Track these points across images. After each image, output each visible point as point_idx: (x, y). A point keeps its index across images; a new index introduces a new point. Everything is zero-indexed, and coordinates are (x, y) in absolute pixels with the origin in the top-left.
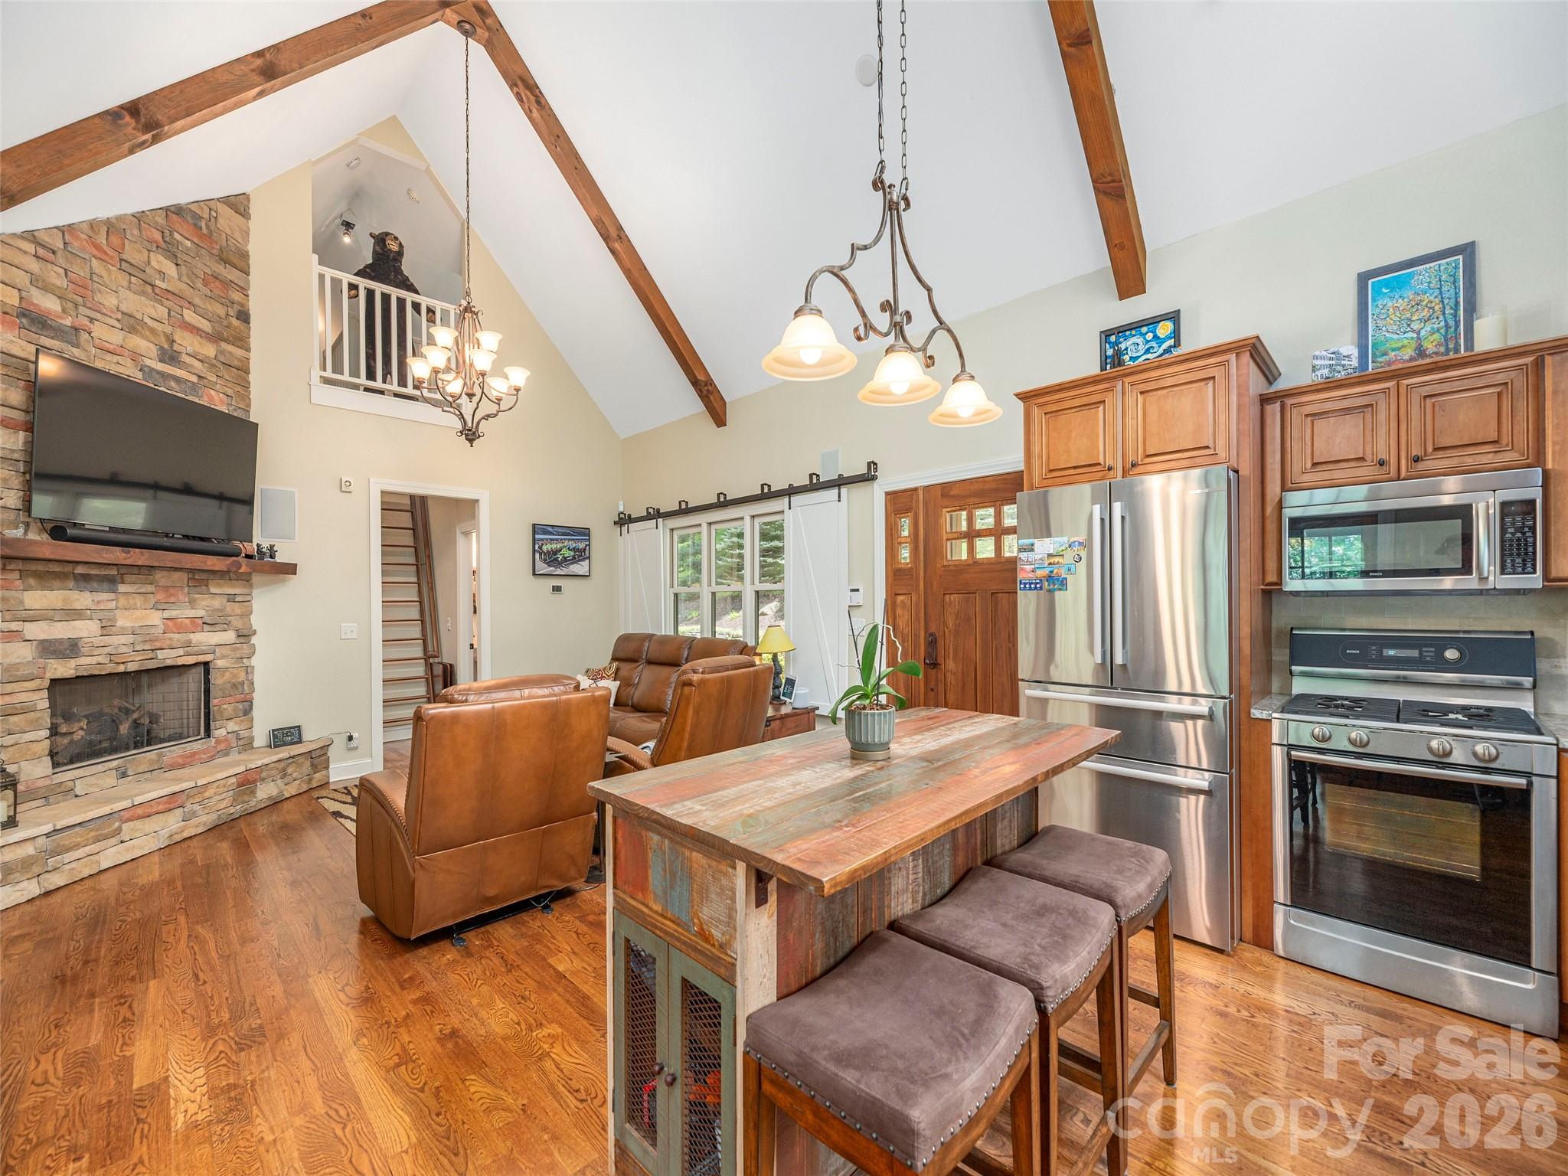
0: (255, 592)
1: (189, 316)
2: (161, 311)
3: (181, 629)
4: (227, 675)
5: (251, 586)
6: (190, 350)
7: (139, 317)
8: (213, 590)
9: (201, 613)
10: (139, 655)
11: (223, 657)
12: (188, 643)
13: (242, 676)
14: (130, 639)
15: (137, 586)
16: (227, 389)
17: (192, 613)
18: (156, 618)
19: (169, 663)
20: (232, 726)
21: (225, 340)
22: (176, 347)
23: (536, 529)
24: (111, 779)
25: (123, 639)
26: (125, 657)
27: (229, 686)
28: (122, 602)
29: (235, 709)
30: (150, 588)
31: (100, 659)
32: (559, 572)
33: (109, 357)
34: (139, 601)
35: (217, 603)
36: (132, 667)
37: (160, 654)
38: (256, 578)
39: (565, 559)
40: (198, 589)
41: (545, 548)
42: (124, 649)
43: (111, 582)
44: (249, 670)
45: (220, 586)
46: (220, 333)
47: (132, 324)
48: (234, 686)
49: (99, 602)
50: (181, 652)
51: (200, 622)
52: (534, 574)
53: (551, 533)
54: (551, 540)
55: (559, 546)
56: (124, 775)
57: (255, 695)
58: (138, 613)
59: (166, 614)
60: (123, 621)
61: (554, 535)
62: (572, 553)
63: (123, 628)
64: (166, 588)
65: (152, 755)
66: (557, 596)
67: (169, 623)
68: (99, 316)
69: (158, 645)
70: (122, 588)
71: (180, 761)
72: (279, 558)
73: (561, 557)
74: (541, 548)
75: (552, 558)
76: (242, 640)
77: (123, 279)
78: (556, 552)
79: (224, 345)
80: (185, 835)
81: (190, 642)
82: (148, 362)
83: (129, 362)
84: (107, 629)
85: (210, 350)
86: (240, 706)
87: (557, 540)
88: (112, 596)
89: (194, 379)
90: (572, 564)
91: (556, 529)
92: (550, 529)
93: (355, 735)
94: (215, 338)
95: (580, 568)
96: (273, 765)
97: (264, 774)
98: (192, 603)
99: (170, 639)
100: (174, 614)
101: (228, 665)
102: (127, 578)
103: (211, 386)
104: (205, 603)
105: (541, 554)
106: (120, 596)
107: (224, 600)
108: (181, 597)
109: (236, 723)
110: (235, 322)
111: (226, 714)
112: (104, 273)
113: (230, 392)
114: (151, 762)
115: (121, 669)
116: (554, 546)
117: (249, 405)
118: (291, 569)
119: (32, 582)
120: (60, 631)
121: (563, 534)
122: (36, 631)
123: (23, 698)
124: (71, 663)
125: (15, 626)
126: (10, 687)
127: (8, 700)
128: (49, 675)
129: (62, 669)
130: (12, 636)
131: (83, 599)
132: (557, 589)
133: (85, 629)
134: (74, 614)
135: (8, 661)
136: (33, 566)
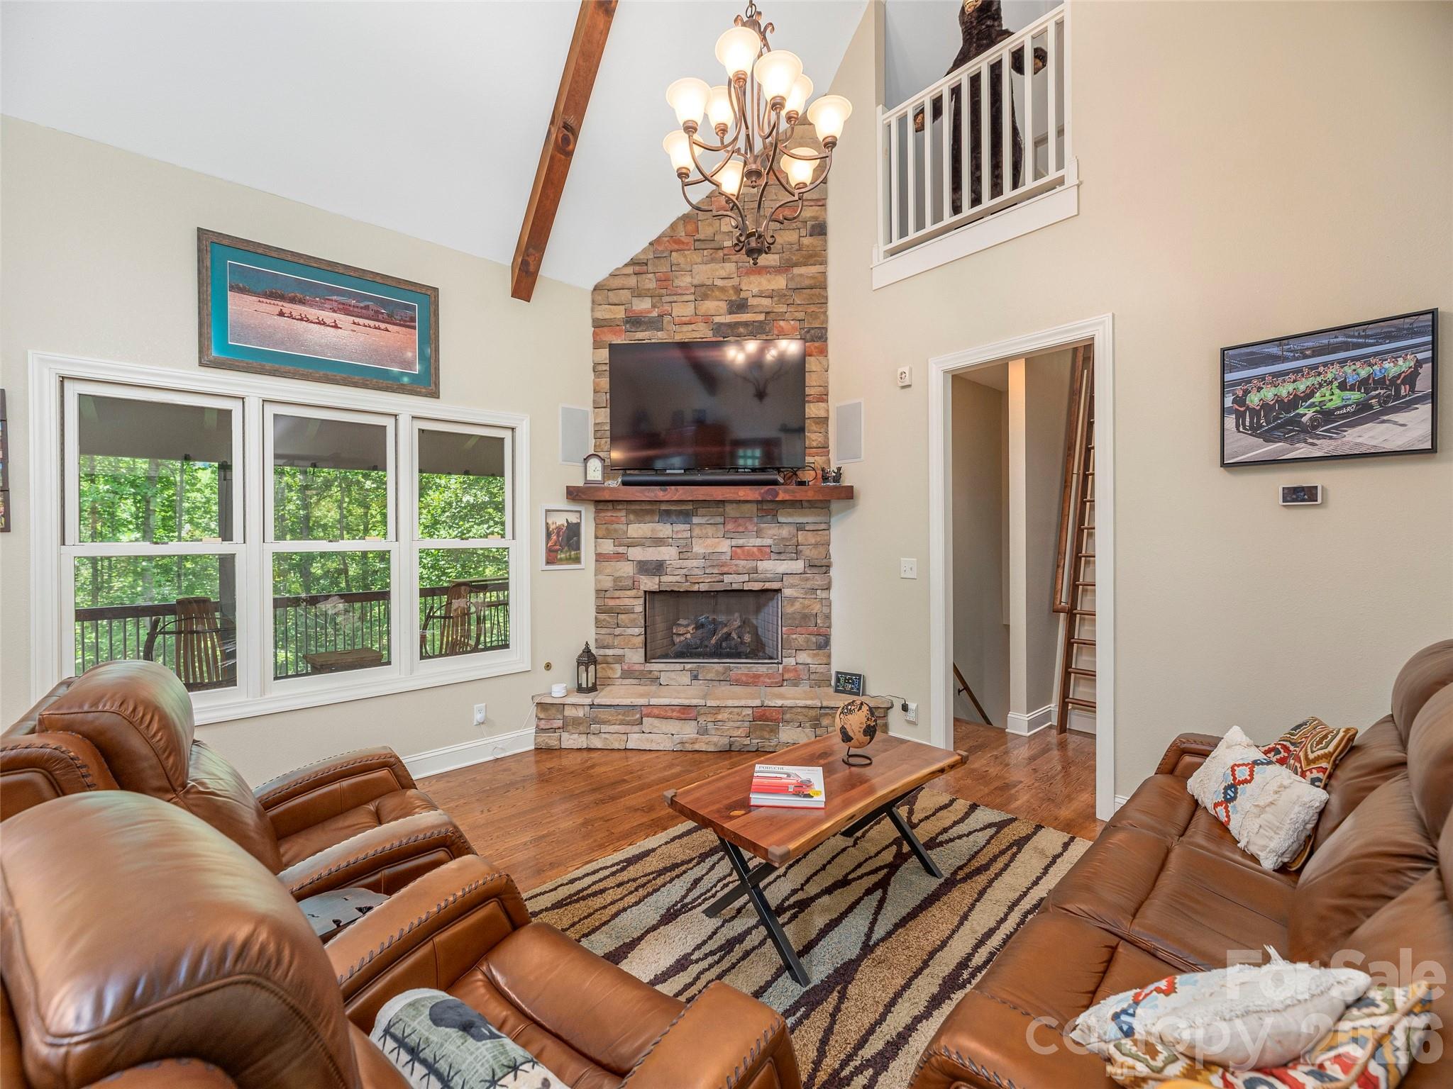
0: (833, 520)
3: (750, 556)
4: (797, 605)
5: (829, 514)
6: (755, 291)
7: (709, 282)
8: (781, 519)
9: (768, 542)
10: (708, 578)
11: (792, 586)
12: (754, 571)
13: (816, 608)
14: (701, 563)
15: (706, 518)
16: (796, 314)
17: (758, 542)
18: (725, 546)
19: (735, 587)
20: (804, 657)
21: (796, 265)
22: (743, 295)
23: (1230, 358)
24: (686, 678)
25: (695, 563)
26: (696, 579)
27: (798, 616)
28: (697, 531)
29: (808, 641)
30: (720, 520)
31: (678, 578)
32: (1302, 450)
33: (685, 328)
34: (710, 530)
35: (785, 532)
36: (703, 587)
37: (727, 579)
38: (835, 506)
39: (1327, 416)
40: (765, 519)
41: (1254, 400)
42: (697, 572)
43: (685, 516)
44: (824, 603)
45: (790, 515)
46: (788, 260)
47: (703, 292)
48: (805, 617)
49: (677, 532)
50: (746, 578)
51: (768, 550)
52: (1223, 465)
53: (1275, 359)
55: (1302, 386)
56: (695, 678)
57: (834, 631)
58: (709, 541)
59: (734, 542)
60: (699, 548)
61: (1284, 359)
62: (1356, 396)
63: (697, 554)
64: (735, 519)
65: (719, 667)
66: (1303, 515)
67: (739, 550)
69: (725, 569)
70: (695, 520)
71: (744, 679)
72: (845, 482)
73: (1310, 413)
74: (1240, 401)
76: (815, 570)
77: (696, 257)
78: (1296, 401)
79: (796, 271)
81: (756, 568)
82: (717, 319)
83: (702, 326)
84: (684, 553)
85: (780, 282)
86: (814, 639)
87: (1298, 371)
88: (688, 527)
89: (761, 317)
91: (1293, 345)
92: (1274, 350)
93: (912, 706)
94: (786, 268)
96: (799, 710)
97: (787, 716)
98: (759, 534)
99: (736, 565)
100: (740, 542)
101: (796, 595)
102: (701, 511)
103: (781, 316)
104: (771, 532)
105: (1240, 416)
106: (694, 526)
107: (793, 529)
108: (750, 527)
109: (809, 655)
110: (807, 241)
111: (794, 645)
112: (682, 260)
113: (801, 315)
114: (717, 672)
115: (696, 588)
116: (1285, 390)
117: (826, 321)
119: (632, 517)
120: (652, 554)
121: (1317, 352)
122: (637, 553)
123: (627, 602)
124: (657, 579)
125: (621, 550)
126: (617, 594)
127: (618, 602)
128: (643, 588)
129: (650, 583)
130: (619, 557)
131: (664, 530)
132: (1300, 496)
133: (667, 554)
134: (659, 542)
135: (617, 574)
136: (633, 507)
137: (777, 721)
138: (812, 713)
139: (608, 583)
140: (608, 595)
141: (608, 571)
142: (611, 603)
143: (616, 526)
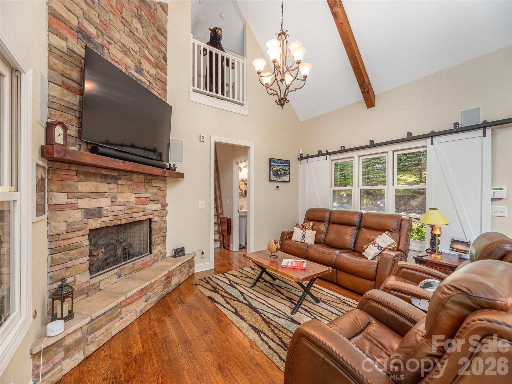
0: (167, 186)
1: (146, 52)
2: (136, 48)
3: (142, 203)
4: (158, 224)
5: (166, 183)
6: (146, 69)
7: (128, 47)
8: (154, 185)
9: (149, 195)
10: (126, 216)
11: (157, 216)
12: (144, 210)
13: (163, 224)
14: (123, 207)
15: (126, 182)
16: (159, 91)
17: (146, 195)
18: (132, 197)
19: (138, 219)
20: (159, 248)
21: (159, 68)
22: (142, 66)
23: (271, 160)
24: (114, 280)
25: (120, 208)
26: (121, 217)
27: (158, 229)
28: (120, 189)
29: (160, 240)
30: (131, 183)
31: (111, 218)
32: (279, 180)
33: (116, 64)
34: (126, 188)
35: (155, 191)
36: (123, 222)
37: (135, 215)
38: (168, 180)
39: (281, 174)
40: (148, 184)
41: (274, 169)
42: (120, 213)
43: (115, 179)
44: (165, 222)
45: (156, 183)
46: (157, 64)
47: (125, 50)
48: (160, 229)
49: (110, 189)
50: (142, 214)
51: (149, 199)
52: (270, 180)
53: (276, 162)
54: (276, 165)
55: (279, 168)
56: (120, 276)
57: (167, 233)
58: (126, 195)
59: (137, 196)
60: (120, 199)
61: (277, 163)
62: (283, 171)
63: (120, 202)
64: (137, 183)
65: (130, 265)
66: (278, 191)
67: (138, 200)
68: (112, 42)
69: (133, 210)
70: (120, 182)
71: (141, 267)
72: (177, 171)
73: (279, 173)
74: (272, 169)
75: (276, 174)
76: (163, 208)
77: (122, 27)
78: (278, 171)
79: (158, 70)
80: (147, 309)
81: (145, 209)
82: (131, 70)
83: (124, 69)
84: (114, 202)
85: (153, 71)
86: (162, 238)
87: (278, 165)
88: (116, 186)
90: (283, 176)
91: (278, 161)
92: (276, 161)
93: (204, 252)
94: (156, 66)
95: (286, 178)
96: (177, 268)
97: (174, 273)
98: (146, 191)
99: (138, 208)
100: (139, 195)
101: (158, 220)
102: (123, 177)
103: (154, 87)
104: (150, 190)
105: (272, 172)
106: (119, 186)
107: (157, 189)
108: (142, 188)
109: (161, 246)
111: (157, 243)
112: (114, 21)
113: (160, 93)
114: (131, 268)
115: (119, 223)
116: (277, 168)
117: (166, 100)
118: (181, 176)
119: (82, 177)
120: (94, 204)
121: (281, 163)
122: (83, 204)
123: (77, 240)
124: (99, 220)
125: (73, 201)
126: (70, 235)
127: (70, 241)
128: (89, 227)
129: (95, 224)
130: (72, 206)
131: (104, 187)
132: (278, 187)
133: (105, 203)
134: (100, 195)
135: (69, 220)
136: (82, 169)
137: (171, 277)
138: (180, 267)
139: (62, 228)
140: (61, 237)
141: (62, 218)
142: (64, 243)
143: (68, 183)
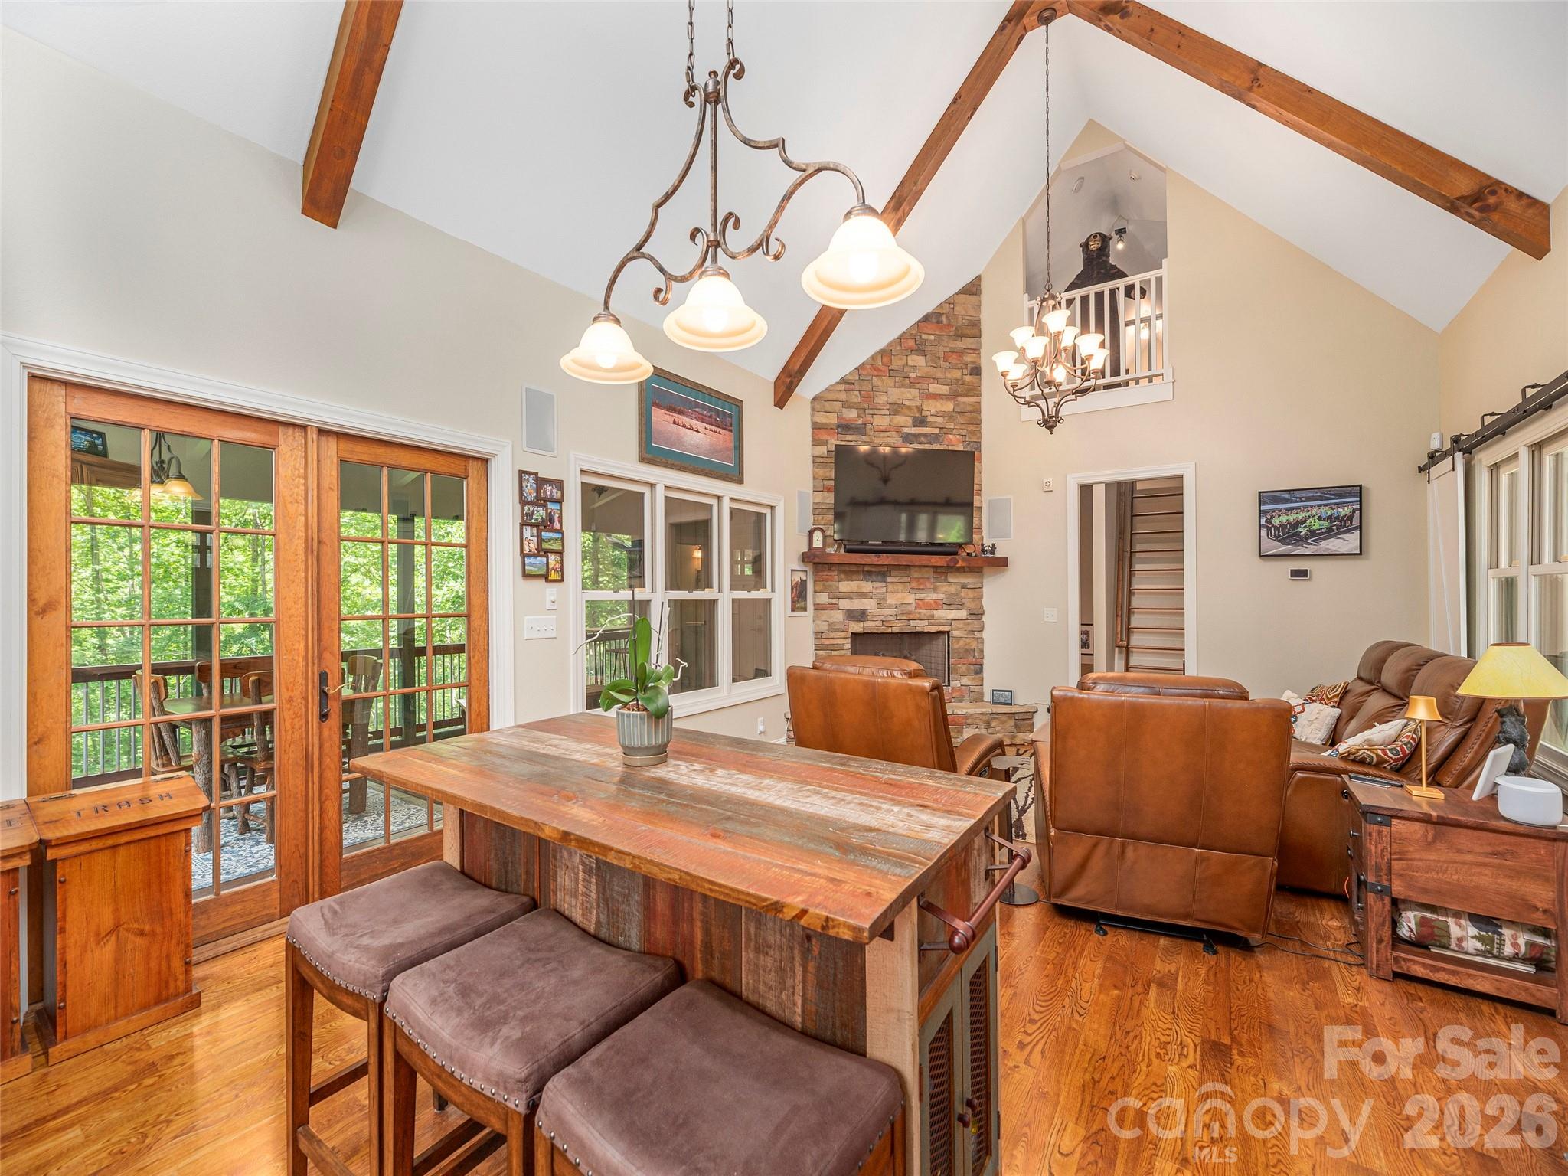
0: (985, 581)
1: (934, 388)
2: (915, 392)
3: (929, 607)
4: (961, 643)
5: (982, 577)
6: (933, 412)
7: (901, 402)
8: (950, 580)
9: (942, 596)
10: (899, 623)
11: (958, 629)
12: (932, 617)
13: (974, 645)
14: (894, 611)
15: (899, 578)
17: (935, 596)
18: (910, 599)
19: (918, 629)
20: (965, 681)
21: (961, 395)
22: (924, 413)
23: (1264, 497)
25: (889, 612)
26: (890, 623)
27: (962, 651)
28: (890, 587)
29: (968, 669)
30: (907, 579)
31: (877, 623)
32: (1301, 550)
33: (882, 435)
34: (900, 587)
35: (953, 589)
36: (895, 630)
37: (913, 624)
38: (986, 570)
39: (1312, 533)
40: (940, 580)
41: (1276, 521)
42: (891, 618)
43: (882, 576)
44: (981, 641)
45: (956, 577)
46: (956, 391)
47: (896, 409)
48: (967, 651)
49: (876, 588)
50: (926, 622)
51: (941, 602)
52: (1260, 556)
53: (1286, 501)
54: (1288, 509)
55: (1301, 516)
57: (985, 661)
58: (899, 595)
59: (917, 596)
60: (891, 600)
61: (1292, 502)
62: (1326, 524)
63: (890, 605)
64: (918, 579)
66: (1300, 584)
67: (921, 602)
68: (876, 412)
69: (911, 617)
70: (889, 579)
72: (998, 554)
73: (1304, 531)
74: (1269, 521)
75: (1289, 534)
76: (973, 617)
77: (890, 382)
78: (1297, 524)
79: (961, 399)
82: (906, 430)
83: (894, 434)
84: (881, 604)
85: (949, 406)
86: (972, 667)
87: (1298, 508)
88: (884, 584)
89: (937, 431)
90: (1324, 539)
91: (1296, 494)
92: (1287, 496)
94: (953, 396)
95: (1348, 542)
96: (977, 716)
97: (969, 721)
98: (935, 590)
99: (919, 614)
100: (922, 596)
101: (961, 635)
102: (893, 573)
103: (950, 431)
104: (943, 589)
105: (1269, 529)
106: (888, 584)
107: (959, 588)
108: (928, 585)
109: (968, 679)
110: (968, 378)
111: (960, 672)
112: (880, 383)
113: (964, 432)
115: (889, 630)
116: (1292, 518)
117: (980, 438)
118: (1003, 563)
119: (843, 576)
120: (857, 605)
121: (1308, 499)
122: (845, 604)
123: (839, 641)
124: (861, 624)
125: (835, 601)
126: (832, 635)
127: (832, 641)
128: (851, 630)
129: (857, 627)
130: (833, 607)
131: (867, 586)
132: (1299, 574)
133: (869, 604)
134: (863, 595)
135: (831, 620)
136: (843, 568)
137: (961, 724)
138: (985, 718)
139: (824, 627)
140: (824, 636)
141: (824, 617)
142: (827, 642)
143: (830, 583)
